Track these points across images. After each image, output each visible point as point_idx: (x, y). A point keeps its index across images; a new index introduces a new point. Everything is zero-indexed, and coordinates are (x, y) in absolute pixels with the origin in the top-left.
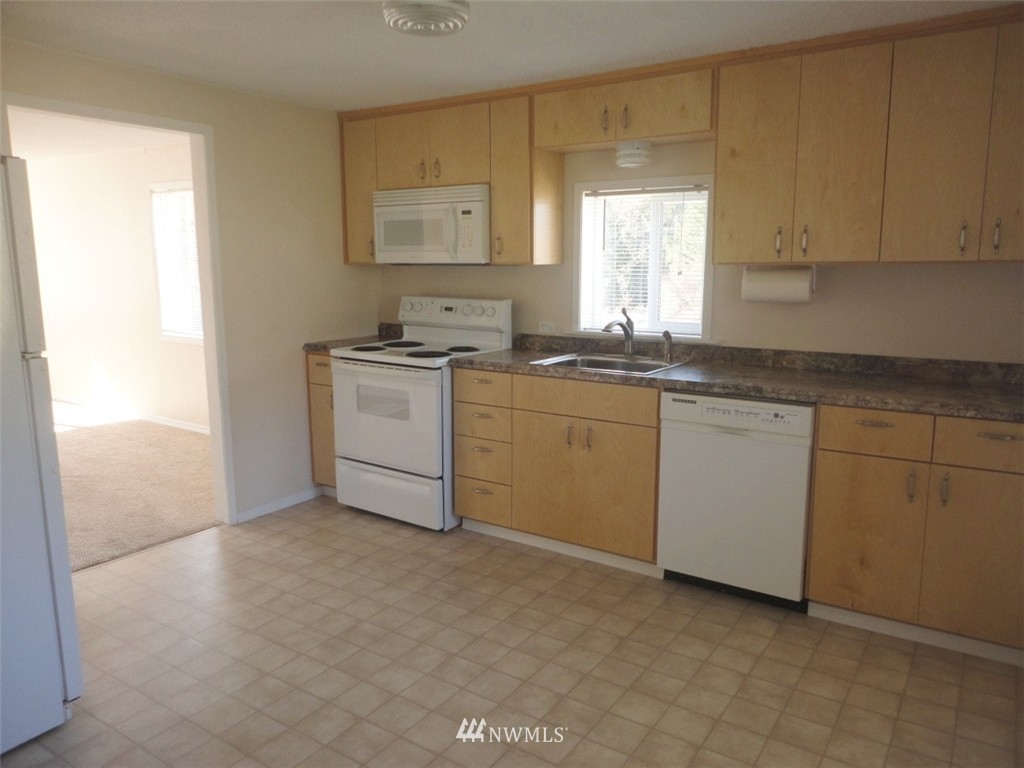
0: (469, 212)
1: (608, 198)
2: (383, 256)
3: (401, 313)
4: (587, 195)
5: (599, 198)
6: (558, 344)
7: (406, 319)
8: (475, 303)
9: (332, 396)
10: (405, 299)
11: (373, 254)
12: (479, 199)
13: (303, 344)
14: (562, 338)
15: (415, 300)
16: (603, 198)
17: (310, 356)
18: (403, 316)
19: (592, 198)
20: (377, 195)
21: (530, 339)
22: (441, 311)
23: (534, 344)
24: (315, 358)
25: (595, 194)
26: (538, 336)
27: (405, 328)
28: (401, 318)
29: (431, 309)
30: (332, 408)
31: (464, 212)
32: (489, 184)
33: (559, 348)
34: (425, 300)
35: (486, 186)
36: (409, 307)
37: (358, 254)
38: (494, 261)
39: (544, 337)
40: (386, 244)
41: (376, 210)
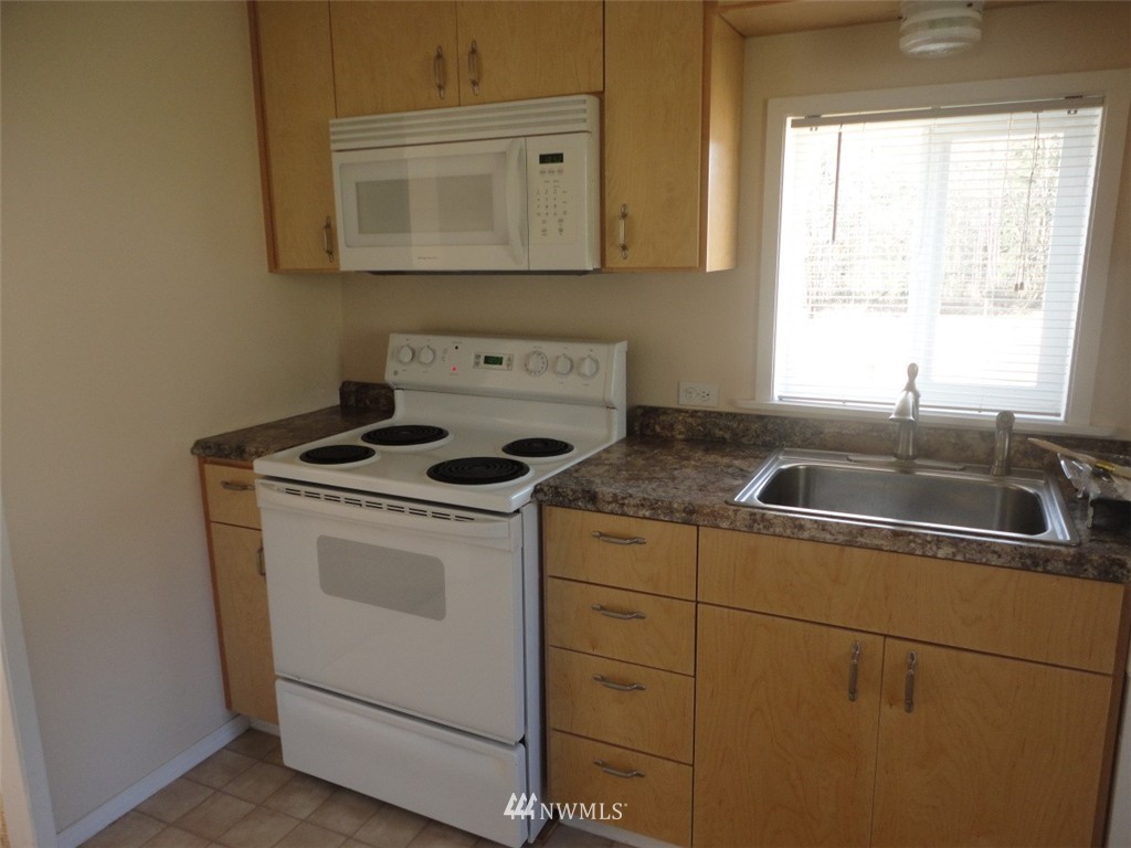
0: (558, 158)
1: (847, 129)
2: (355, 256)
3: (391, 366)
4: (795, 124)
5: (822, 129)
6: (728, 428)
7: (402, 378)
8: (551, 349)
9: (261, 550)
10: (396, 340)
11: (331, 252)
12: (583, 127)
13: (191, 443)
14: (733, 416)
15: (419, 341)
16: (835, 129)
17: (208, 468)
18: (394, 372)
19: (806, 130)
20: (337, 125)
21: (662, 418)
22: (477, 364)
23: (671, 427)
24: (219, 473)
25: (813, 120)
26: (679, 411)
27: (399, 396)
28: (389, 378)
29: (455, 360)
30: (263, 574)
31: (544, 159)
32: (600, 95)
33: (727, 436)
34: (442, 343)
35: (593, 101)
36: (406, 356)
37: (300, 251)
38: (609, 264)
39: (694, 414)
40: (361, 230)
41: (337, 159)
